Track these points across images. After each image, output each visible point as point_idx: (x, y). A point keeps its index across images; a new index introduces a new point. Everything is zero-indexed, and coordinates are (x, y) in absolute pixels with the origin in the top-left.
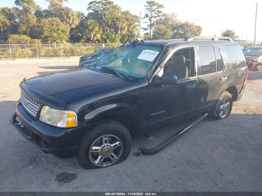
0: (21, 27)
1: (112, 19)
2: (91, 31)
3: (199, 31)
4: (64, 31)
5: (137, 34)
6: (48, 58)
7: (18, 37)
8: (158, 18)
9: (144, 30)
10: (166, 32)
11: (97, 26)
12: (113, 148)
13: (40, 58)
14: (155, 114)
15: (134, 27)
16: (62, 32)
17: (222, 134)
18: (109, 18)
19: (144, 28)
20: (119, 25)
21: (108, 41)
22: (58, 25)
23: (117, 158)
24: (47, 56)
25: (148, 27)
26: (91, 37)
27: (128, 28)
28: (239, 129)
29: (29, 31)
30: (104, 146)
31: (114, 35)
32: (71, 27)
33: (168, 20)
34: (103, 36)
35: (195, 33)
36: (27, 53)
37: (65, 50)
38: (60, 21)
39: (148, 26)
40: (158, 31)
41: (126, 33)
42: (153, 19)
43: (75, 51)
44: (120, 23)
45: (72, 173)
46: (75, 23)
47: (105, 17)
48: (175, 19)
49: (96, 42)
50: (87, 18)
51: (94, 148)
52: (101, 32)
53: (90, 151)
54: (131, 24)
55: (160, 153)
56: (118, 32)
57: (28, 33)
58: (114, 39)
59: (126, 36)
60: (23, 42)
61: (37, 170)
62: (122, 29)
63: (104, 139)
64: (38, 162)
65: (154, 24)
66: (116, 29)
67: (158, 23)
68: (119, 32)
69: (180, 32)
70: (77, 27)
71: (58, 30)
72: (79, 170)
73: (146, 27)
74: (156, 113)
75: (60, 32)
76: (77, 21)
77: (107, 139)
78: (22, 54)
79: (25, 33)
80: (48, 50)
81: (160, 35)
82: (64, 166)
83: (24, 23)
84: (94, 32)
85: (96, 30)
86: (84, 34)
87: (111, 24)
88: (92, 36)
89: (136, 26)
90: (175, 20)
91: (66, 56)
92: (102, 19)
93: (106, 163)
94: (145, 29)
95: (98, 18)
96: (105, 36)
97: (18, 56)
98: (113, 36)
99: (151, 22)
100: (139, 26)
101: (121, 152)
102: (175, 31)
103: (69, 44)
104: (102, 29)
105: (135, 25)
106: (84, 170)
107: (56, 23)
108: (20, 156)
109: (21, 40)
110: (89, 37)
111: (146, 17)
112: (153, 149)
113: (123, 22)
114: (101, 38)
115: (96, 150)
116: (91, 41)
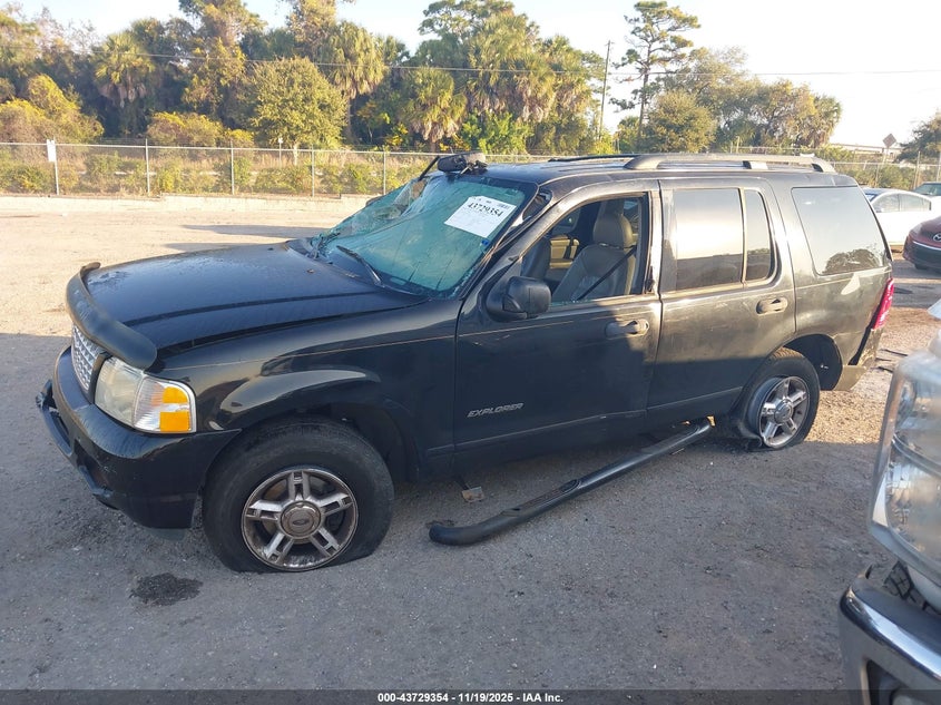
0: (192, 89)
1: (504, 65)
2: (425, 107)
3: (827, 115)
4: (329, 106)
5: (589, 123)
6: (268, 196)
7: (181, 123)
8: (673, 67)
9: (619, 107)
10: (692, 118)
11: (447, 88)
12: (322, 514)
13: (243, 194)
14: (485, 411)
15: (579, 98)
16: (322, 107)
17: (741, 502)
18: (493, 62)
19: (620, 99)
20: (524, 88)
21: (482, 143)
22: (310, 85)
23: (336, 546)
24: (265, 190)
25: (633, 96)
26: (423, 128)
27: (560, 98)
28: (815, 490)
29: (218, 104)
30: (292, 501)
31: (505, 122)
32: (358, 92)
33: (710, 71)
34: (467, 127)
35: (813, 124)
36: (201, 177)
37: (326, 172)
38: (316, 70)
39: (635, 92)
40: (663, 116)
41: (551, 117)
42: (656, 68)
43: (360, 176)
44: (528, 82)
45: (191, 577)
46: (371, 78)
47: (479, 61)
48: (737, 69)
49: (441, 145)
50: (414, 63)
51: (259, 506)
52: (460, 111)
53: (246, 515)
54: (572, 86)
55: (491, 546)
56: (522, 113)
57: (214, 108)
58: (505, 139)
59: (548, 130)
60: (196, 138)
61: (91, 560)
62: (536, 102)
63: (294, 481)
64: (103, 536)
65: (656, 88)
66: (515, 102)
67: (671, 83)
68: (526, 114)
69: (752, 118)
70: (378, 92)
71: (306, 100)
72: (215, 570)
73: (629, 98)
74: (489, 411)
75: (313, 108)
76: (379, 72)
77: (304, 480)
78: (186, 179)
79: (204, 109)
80: (271, 170)
81: (669, 127)
82: (176, 555)
83: (201, 76)
84: (437, 111)
85: (445, 103)
86: (401, 118)
87: (497, 83)
88: (429, 125)
89: (588, 92)
90: (738, 75)
91: (330, 191)
92: (466, 64)
93: (302, 558)
94: (624, 106)
95: (453, 63)
96: (474, 127)
97: (171, 185)
98: (503, 126)
99: (646, 80)
100: (602, 91)
101: (352, 527)
102: (736, 115)
103: (348, 150)
104: (466, 100)
105: (585, 89)
106: (229, 574)
107: (303, 77)
108: (60, 512)
109: (190, 130)
110: (417, 127)
111: (630, 61)
112: (468, 528)
113: (542, 79)
114: (459, 134)
115: (264, 512)
116: (422, 141)
